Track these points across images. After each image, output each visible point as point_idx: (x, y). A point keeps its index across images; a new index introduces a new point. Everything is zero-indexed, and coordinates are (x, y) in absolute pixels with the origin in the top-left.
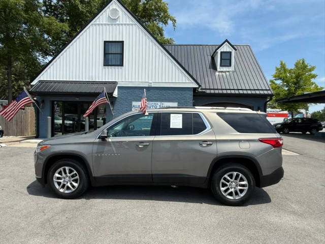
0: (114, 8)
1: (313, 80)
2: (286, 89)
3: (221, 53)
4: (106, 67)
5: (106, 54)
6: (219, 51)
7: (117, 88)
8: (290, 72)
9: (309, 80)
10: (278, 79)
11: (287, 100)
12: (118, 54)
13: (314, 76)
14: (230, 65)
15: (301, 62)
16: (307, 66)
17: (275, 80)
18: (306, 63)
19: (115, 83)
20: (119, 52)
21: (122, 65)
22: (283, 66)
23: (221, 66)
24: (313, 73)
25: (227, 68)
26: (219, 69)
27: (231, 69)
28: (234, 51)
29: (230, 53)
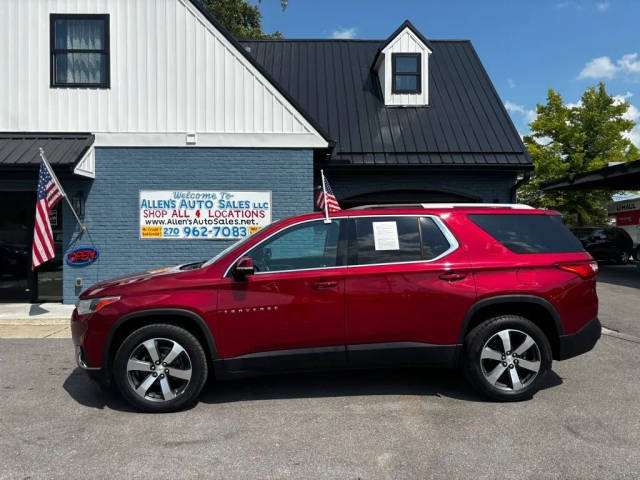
1: (625, 135)
2: (564, 157)
3: (394, 56)
4: (59, 91)
5: (57, 53)
6: (388, 52)
7: (92, 150)
8: (571, 115)
9: (616, 136)
10: (545, 134)
11: (566, 184)
12: (93, 52)
13: (628, 126)
14: (418, 91)
15: (597, 90)
16: (611, 101)
17: (537, 136)
18: (608, 93)
19: (85, 138)
20: (97, 48)
21: (105, 84)
22: (554, 101)
23: (395, 91)
24: (625, 116)
25: (411, 96)
26: (391, 99)
27: (421, 99)
28: (426, 53)
29: (418, 56)
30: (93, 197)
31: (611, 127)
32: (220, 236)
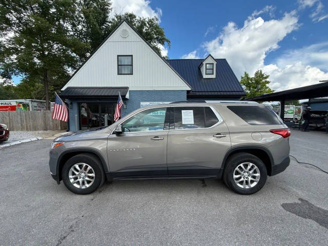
0: (124, 28)
1: (267, 85)
2: (249, 92)
3: (206, 64)
4: (120, 76)
5: (119, 65)
6: (204, 63)
7: (128, 92)
8: (251, 79)
9: (265, 85)
12: (128, 65)
13: (268, 82)
14: (213, 74)
15: (259, 72)
16: (263, 75)
18: (263, 73)
19: (127, 88)
20: (129, 64)
21: (132, 74)
22: (246, 75)
23: (206, 74)
24: (268, 80)
25: (211, 75)
26: (205, 76)
27: (214, 76)
28: (215, 63)
29: (213, 64)
30: (129, 104)
31: (263, 83)
32: (161, 114)
